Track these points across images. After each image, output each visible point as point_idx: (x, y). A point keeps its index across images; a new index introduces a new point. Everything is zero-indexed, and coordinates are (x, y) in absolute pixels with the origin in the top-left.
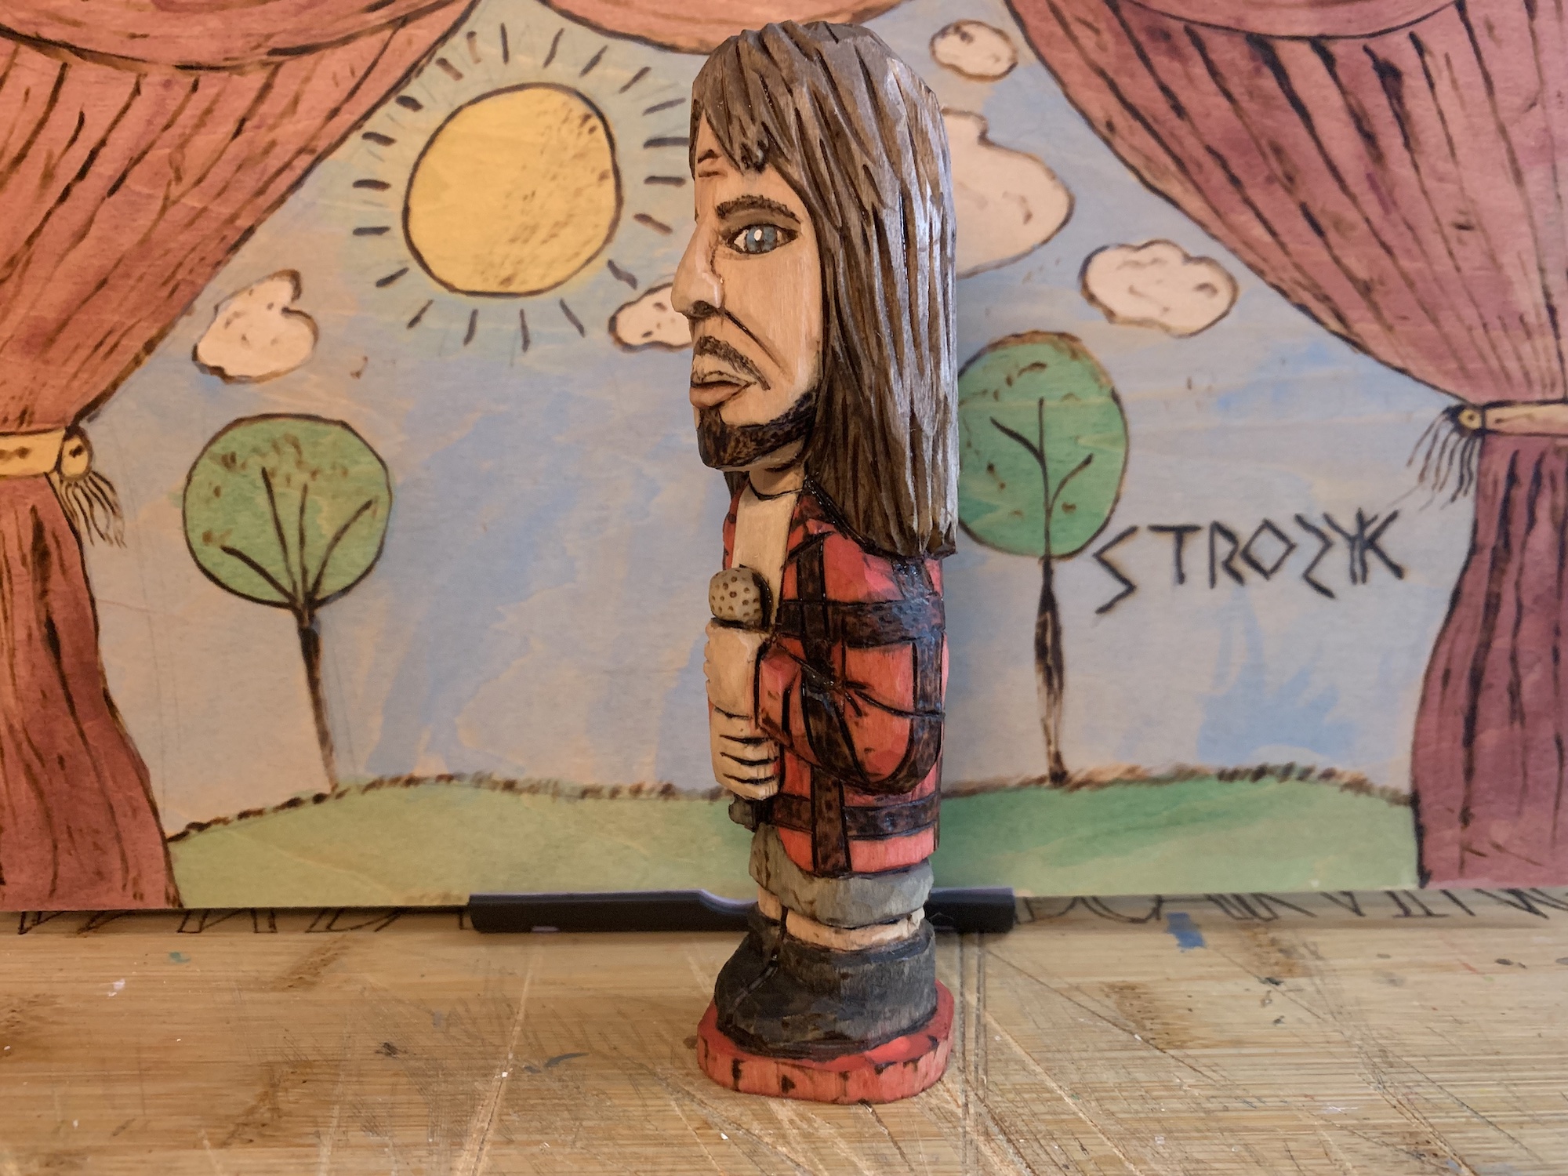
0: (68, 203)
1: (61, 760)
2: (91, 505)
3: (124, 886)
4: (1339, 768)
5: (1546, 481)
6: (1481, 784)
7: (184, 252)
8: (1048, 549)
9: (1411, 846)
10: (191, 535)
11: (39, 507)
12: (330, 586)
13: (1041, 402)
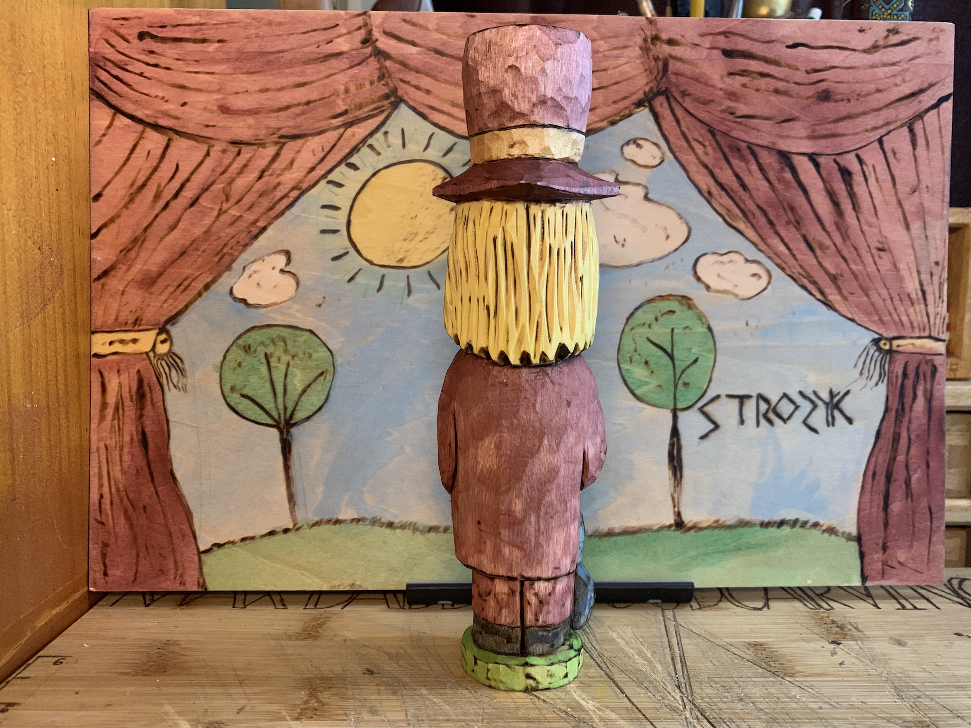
0: (167, 211)
1: (144, 507)
2: (170, 370)
3: (175, 578)
4: (821, 522)
5: (921, 377)
6: (892, 531)
7: (228, 239)
8: (675, 405)
9: (858, 563)
10: (224, 387)
11: (141, 369)
12: (299, 415)
13: (673, 330)
